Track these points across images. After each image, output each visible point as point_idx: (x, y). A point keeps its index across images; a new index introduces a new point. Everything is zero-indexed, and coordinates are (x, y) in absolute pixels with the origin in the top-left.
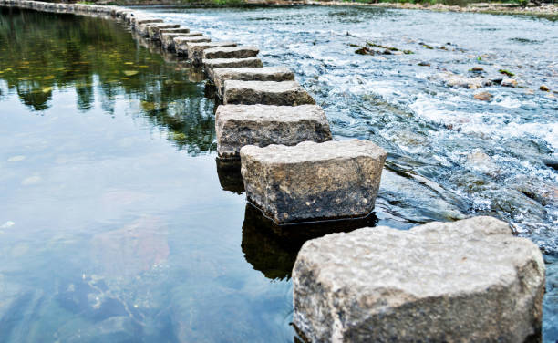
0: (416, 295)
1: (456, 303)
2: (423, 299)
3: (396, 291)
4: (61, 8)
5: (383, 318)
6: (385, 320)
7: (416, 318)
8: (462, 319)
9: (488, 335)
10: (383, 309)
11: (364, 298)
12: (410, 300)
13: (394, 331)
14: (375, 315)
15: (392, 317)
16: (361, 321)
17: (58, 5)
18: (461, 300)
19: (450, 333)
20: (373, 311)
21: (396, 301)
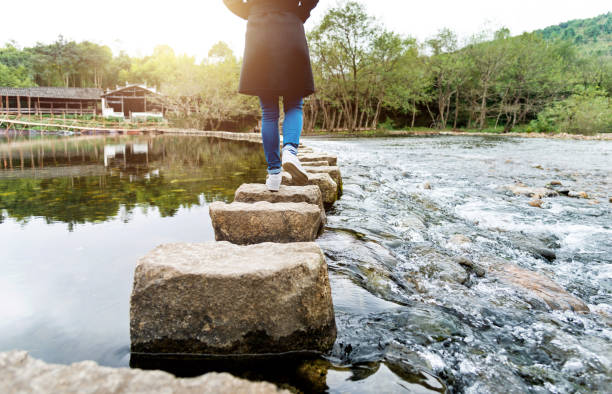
0: (181, 271)
1: (214, 283)
2: (185, 275)
3: (170, 269)
4: (241, 137)
5: (158, 288)
6: (160, 290)
7: (182, 291)
8: (219, 298)
9: (246, 317)
10: (159, 281)
11: (149, 272)
12: (177, 275)
13: (166, 300)
14: (153, 285)
15: (164, 287)
16: (144, 289)
17: (238, 134)
18: (217, 282)
19: (211, 309)
20: (152, 282)
21: (168, 276)
